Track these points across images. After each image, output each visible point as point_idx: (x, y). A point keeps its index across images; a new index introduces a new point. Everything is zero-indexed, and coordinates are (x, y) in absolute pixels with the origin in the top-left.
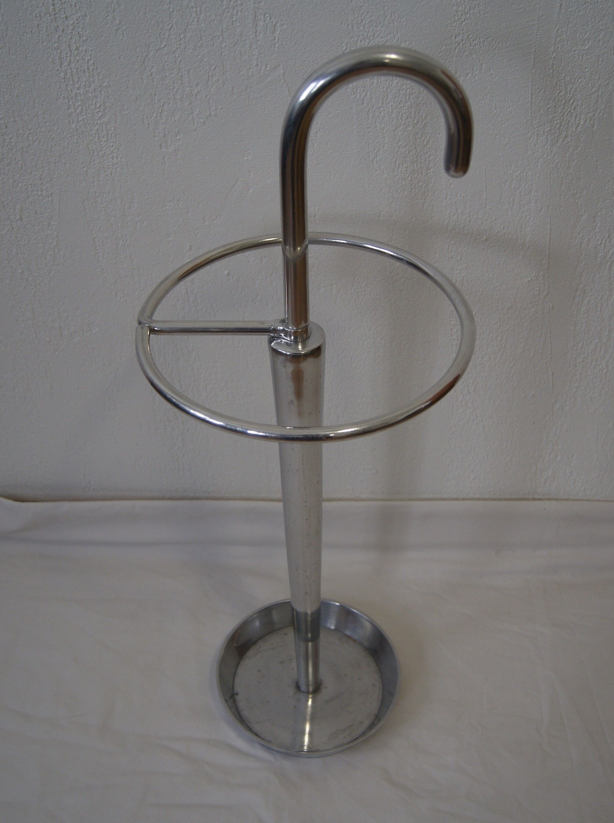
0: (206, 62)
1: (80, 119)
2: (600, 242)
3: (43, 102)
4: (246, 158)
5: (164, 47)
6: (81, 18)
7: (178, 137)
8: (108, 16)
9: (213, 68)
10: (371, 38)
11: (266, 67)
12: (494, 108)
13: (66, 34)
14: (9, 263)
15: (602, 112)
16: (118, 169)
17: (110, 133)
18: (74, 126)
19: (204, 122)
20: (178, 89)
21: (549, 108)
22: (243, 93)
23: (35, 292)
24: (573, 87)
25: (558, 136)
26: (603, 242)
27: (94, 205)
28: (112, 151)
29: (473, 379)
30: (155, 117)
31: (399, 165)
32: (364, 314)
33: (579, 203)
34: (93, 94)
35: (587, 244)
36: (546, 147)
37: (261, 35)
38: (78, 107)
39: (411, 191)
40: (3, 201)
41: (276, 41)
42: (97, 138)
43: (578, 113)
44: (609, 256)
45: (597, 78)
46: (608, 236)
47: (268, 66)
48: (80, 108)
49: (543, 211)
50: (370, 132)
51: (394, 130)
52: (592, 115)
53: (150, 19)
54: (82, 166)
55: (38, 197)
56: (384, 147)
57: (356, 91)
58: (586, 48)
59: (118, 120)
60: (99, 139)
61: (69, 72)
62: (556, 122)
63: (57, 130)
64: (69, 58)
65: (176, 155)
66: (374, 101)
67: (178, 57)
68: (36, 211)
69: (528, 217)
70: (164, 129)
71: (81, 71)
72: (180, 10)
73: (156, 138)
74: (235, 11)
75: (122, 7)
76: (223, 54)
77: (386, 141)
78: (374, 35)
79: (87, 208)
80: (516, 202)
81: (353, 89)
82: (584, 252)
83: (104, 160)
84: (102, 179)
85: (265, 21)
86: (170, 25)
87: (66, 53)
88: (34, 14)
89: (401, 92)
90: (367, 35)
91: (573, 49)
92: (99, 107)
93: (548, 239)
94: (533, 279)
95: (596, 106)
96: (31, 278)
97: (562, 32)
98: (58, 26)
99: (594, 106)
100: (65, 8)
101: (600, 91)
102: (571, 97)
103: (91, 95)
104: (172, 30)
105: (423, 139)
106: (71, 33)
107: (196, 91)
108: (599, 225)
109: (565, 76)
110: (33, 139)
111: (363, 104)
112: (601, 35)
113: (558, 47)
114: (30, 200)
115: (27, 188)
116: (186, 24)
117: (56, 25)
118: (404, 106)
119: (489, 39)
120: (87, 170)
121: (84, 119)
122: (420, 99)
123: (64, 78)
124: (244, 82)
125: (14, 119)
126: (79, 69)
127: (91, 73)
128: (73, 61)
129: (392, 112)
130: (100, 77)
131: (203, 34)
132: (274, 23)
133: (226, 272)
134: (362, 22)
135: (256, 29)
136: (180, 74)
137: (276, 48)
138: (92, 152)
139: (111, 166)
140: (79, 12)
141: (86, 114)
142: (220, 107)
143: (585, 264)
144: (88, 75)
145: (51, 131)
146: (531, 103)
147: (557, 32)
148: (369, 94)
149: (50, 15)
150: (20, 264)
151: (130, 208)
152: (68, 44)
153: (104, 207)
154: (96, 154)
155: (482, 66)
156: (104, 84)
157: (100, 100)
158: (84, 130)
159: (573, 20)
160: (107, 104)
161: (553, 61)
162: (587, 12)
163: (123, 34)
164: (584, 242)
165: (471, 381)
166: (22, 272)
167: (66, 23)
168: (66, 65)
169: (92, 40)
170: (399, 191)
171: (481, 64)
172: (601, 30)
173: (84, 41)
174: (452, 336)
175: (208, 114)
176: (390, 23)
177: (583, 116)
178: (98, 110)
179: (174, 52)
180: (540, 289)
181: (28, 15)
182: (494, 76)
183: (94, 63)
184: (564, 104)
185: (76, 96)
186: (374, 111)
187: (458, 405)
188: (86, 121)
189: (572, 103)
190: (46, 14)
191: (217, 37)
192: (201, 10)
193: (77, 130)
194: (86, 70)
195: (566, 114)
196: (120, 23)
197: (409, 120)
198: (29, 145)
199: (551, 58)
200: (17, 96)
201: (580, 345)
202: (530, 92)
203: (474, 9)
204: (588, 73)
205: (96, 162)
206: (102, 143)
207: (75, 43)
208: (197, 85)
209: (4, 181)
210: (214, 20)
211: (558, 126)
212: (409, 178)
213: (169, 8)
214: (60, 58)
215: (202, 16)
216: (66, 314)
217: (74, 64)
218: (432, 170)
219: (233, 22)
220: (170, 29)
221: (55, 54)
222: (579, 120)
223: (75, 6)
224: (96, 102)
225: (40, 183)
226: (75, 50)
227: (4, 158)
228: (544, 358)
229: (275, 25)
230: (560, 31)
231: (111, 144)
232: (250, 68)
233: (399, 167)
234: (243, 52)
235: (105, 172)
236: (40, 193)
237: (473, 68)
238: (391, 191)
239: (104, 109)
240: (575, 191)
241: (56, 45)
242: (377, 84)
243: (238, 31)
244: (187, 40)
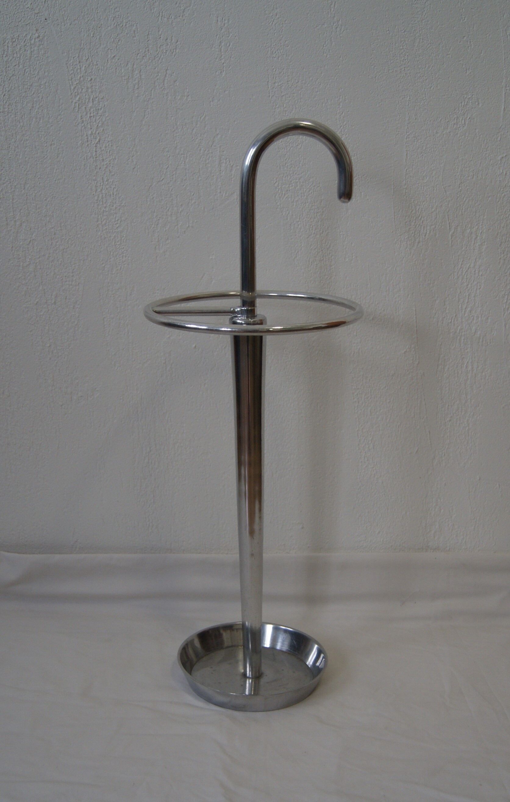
0: (188, 190)
1: (104, 229)
2: (450, 321)
3: (81, 216)
4: (211, 258)
5: (163, 180)
6: (112, 160)
7: (167, 242)
8: (129, 159)
9: (192, 194)
10: (292, 175)
11: (226, 194)
12: (371, 222)
13: (102, 170)
14: (42, 338)
15: (440, 224)
16: (126, 265)
17: (123, 239)
18: (99, 233)
19: (185, 231)
20: (169, 208)
21: (406, 222)
22: (211, 211)
23: (57, 363)
24: (420, 208)
25: (413, 242)
26: (453, 320)
27: (107, 292)
28: (123, 252)
29: (372, 437)
30: (154, 227)
31: (311, 263)
32: (290, 380)
33: (433, 291)
34: (114, 211)
35: (442, 322)
36: (407, 249)
37: (223, 173)
38: (103, 220)
39: (320, 282)
40: (44, 289)
41: (233, 176)
42: (114, 243)
43: (425, 226)
44: (458, 331)
45: (434, 201)
46: (456, 316)
47: (227, 193)
48: (105, 221)
49: (409, 297)
50: (292, 239)
51: (308, 237)
52: (434, 226)
53: (155, 161)
54: (102, 263)
55: (69, 286)
56: (301, 250)
57: (283, 210)
58: (425, 182)
59: (129, 230)
60: (115, 243)
61: (101, 196)
62: (411, 232)
63: (88, 236)
64: (101, 187)
65: (165, 255)
66: (294, 217)
67: (171, 186)
68: (66, 297)
69: (400, 302)
70: (159, 236)
71: (108, 195)
72: (174, 156)
73: (153, 243)
74: (208, 157)
75: (139, 154)
76: (199, 185)
77: (302, 245)
78: (293, 173)
79: (101, 295)
80: (390, 290)
81: (281, 209)
82: (440, 329)
83: (117, 258)
84: (114, 273)
85: (226, 163)
86: (167, 166)
87: (100, 184)
88: (83, 157)
89: (311, 211)
90: (289, 173)
91: (417, 183)
92: (118, 220)
93: (415, 318)
94: (408, 350)
95: (435, 221)
96: (55, 351)
97: (409, 171)
98: (97, 165)
99: (434, 220)
100: (103, 154)
101: (437, 210)
102: (420, 215)
103: (113, 212)
104: (168, 169)
105: (326, 244)
106: (105, 170)
107: (181, 210)
108: (448, 307)
109: (414, 201)
110: (71, 242)
111: (287, 219)
112: (434, 173)
113: (408, 181)
114: (63, 288)
115: (62, 279)
116: (177, 165)
117: (96, 165)
118: (314, 221)
119: (364, 176)
120: (105, 266)
121: (107, 229)
122: (323, 216)
123: (97, 200)
124: (211, 204)
125: (60, 228)
126: (107, 194)
127: (115, 196)
128: (104, 188)
129: (306, 225)
130: (120, 200)
131: (187, 172)
132: (231, 165)
133: (194, 346)
134: (286, 165)
135: (220, 169)
136: (171, 198)
137: (233, 181)
138: (109, 252)
139: (121, 263)
140: (111, 156)
141: (108, 225)
142: (196, 221)
143: (442, 339)
144: (112, 198)
145: (84, 237)
146: (394, 218)
147: (406, 172)
148: (291, 212)
149: (93, 158)
150: (49, 339)
151: (131, 294)
152: (102, 177)
153: (113, 294)
154: (112, 254)
155: (361, 194)
156: (123, 204)
157: (118, 215)
158: (106, 236)
159: (415, 164)
160: (123, 219)
161: (406, 190)
162: (423, 158)
163: (137, 171)
164: (440, 321)
165: (371, 439)
166: (50, 346)
167: (102, 164)
168: (99, 191)
169: (117, 175)
170: (312, 282)
171: (361, 192)
172: (433, 170)
173: (112, 175)
174: (354, 399)
175: (188, 226)
176: (303, 165)
177: (428, 228)
178: (116, 222)
179: (168, 183)
180: (413, 359)
181: (79, 158)
182: (369, 200)
183: (117, 190)
184: (415, 219)
185: (103, 212)
186: (295, 224)
187: (362, 462)
188: (108, 230)
189: (421, 219)
190: (90, 157)
191: (196, 174)
192: (187, 156)
193: (101, 236)
194: (112, 195)
195: (417, 226)
196: (136, 164)
197: (317, 230)
198: (68, 247)
199: (404, 189)
200: (65, 212)
201: (447, 406)
202: (393, 211)
203: (354, 157)
204: (428, 198)
205: (111, 260)
206: (117, 246)
207: (107, 176)
208: (182, 205)
209: (48, 274)
210: (195, 162)
211: (413, 234)
212: (319, 273)
213: (167, 155)
214: (96, 186)
215: (188, 160)
216: (77, 381)
217: (104, 191)
218: (333, 267)
219: (206, 164)
220: (167, 168)
221: (93, 184)
222: (426, 230)
223: (109, 152)
224: (115, 217)
225: (72, 275)
226: (106, 181)
227: (50, 256)
228: (422, 417)
229: (233, 165)
230: (408, 170)
231: (122, 247)
232: (215, 195)
233: (311, 265)
234: (212, 184)
235: (117, 267)
236: (70, 283)
237: (356, 195)
238: (307, 282)
239: (120, 222)
240: (429, 282)
241: (94, 178)
242: (296, 205)
243: (209, 170)
244: (177, 176)
